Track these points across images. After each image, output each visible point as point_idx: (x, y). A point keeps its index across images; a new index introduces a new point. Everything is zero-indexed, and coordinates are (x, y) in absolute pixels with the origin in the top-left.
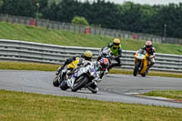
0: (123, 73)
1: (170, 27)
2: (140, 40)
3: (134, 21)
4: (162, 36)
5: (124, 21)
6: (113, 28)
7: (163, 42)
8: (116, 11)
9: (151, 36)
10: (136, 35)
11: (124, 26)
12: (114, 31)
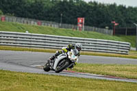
0: (30, 50)
1: (64, 16)
2: (43, 26)
3: (38, 12)
4: (59, 23)
5: (30, 11)
6: (22, 17)
7: (60, 27)
8: (25, 4)
9: (51, 22)
10: (39, 22)
11: (30, 15)
12: (23, 19)
